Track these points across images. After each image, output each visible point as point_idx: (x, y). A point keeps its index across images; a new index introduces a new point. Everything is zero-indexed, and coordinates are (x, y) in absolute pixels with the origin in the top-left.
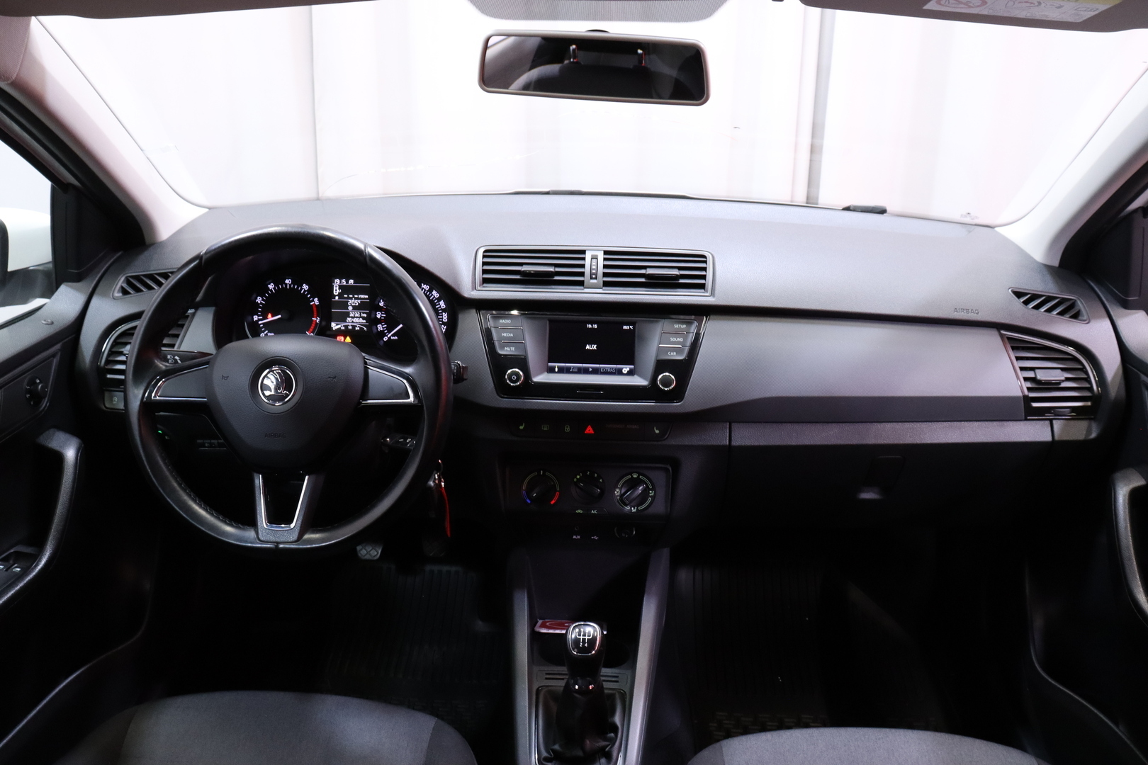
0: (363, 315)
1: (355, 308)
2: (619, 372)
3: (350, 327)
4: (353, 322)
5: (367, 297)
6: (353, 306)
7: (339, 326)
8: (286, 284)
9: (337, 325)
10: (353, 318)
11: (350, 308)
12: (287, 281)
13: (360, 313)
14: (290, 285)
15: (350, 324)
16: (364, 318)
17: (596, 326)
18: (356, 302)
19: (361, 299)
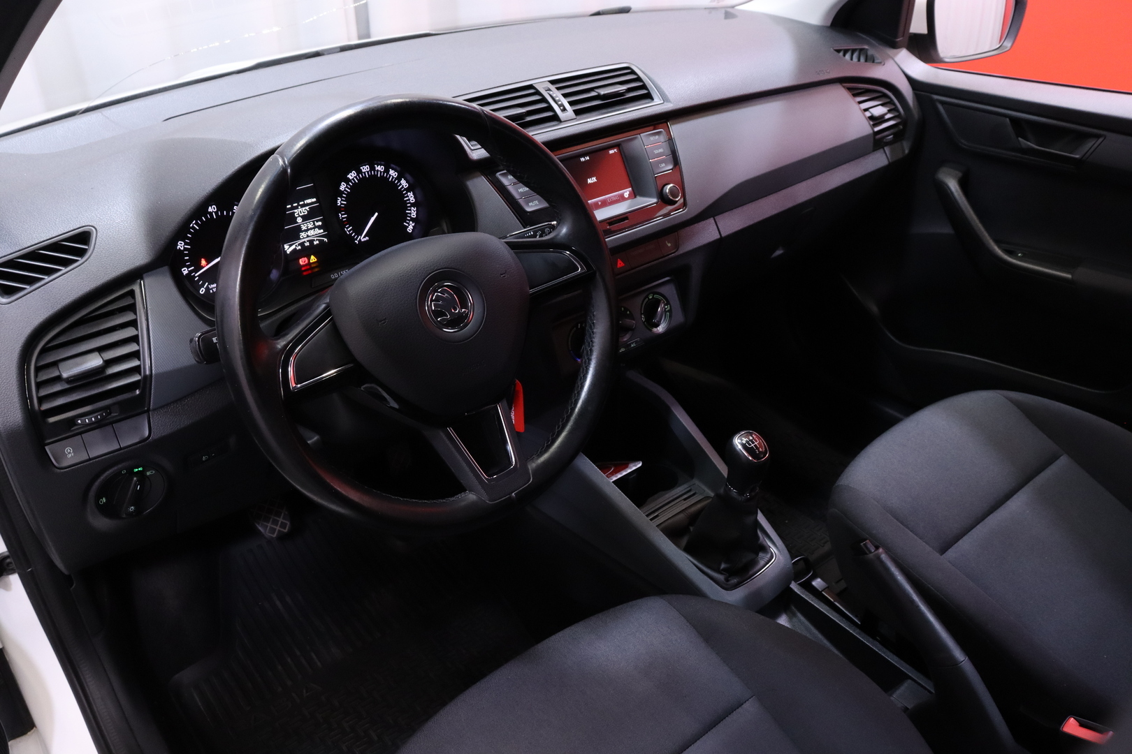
0: (317, 224)
1: (305, 218)
2: (622, 198)
3: (307, 244)
4: (308, 236)
5: (314, 200)
6: (302, 217)
7: (293, 247)
8: (211, 214)
9: (290, 246)
10: (306, 231)
11: (299, 220)
12: (210, 209)
13: (313, 222)
14: (216, 213)
15: (306, 240)
16: (319, 227)
17: (588, 158)
18: (303, 211)
19: (308, 205)
